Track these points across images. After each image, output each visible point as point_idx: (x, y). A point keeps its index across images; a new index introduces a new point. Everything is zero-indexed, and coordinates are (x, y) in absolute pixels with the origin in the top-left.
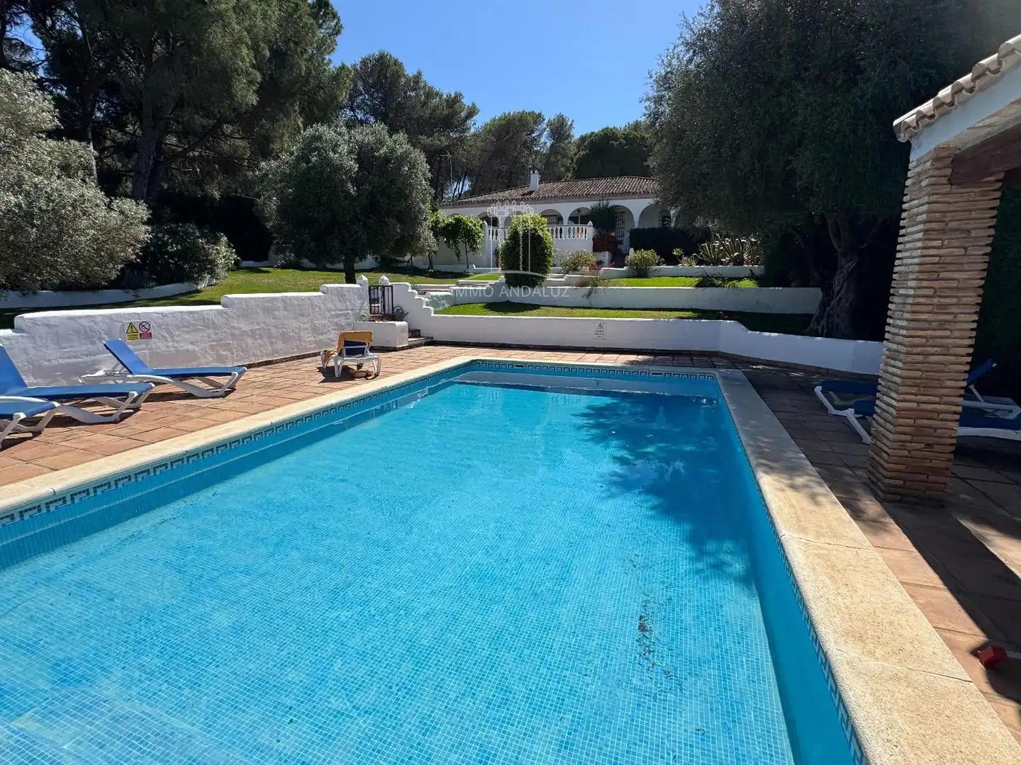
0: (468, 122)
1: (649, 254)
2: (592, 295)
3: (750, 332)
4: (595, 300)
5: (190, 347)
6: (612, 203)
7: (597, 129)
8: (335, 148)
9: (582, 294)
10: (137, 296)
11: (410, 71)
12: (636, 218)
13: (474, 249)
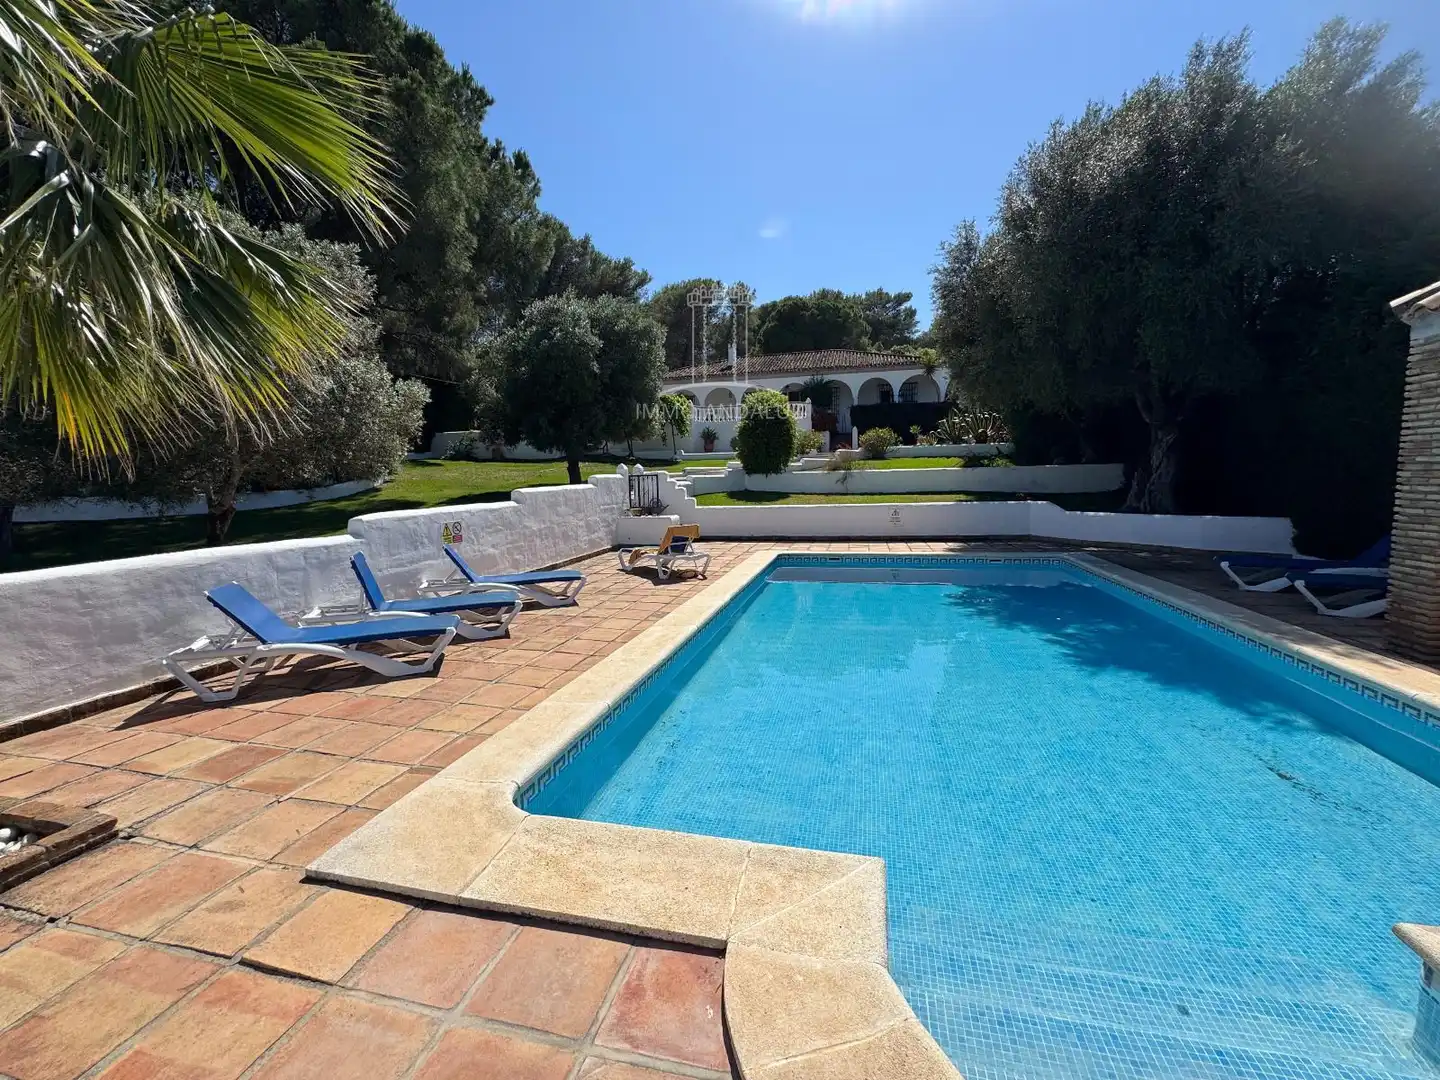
0: (639, 291)
1: (884, 433)
2: (849, 479)
3: (1068, 512)
4: (851, 485)
5: (491, 550)
6: (828, 377)
7: (779, 297)
8: (576, 323)
9: (836, 479)
10: (311, 498)
11: (576, 234)
12: (855, 393)
13: (682, 432)
